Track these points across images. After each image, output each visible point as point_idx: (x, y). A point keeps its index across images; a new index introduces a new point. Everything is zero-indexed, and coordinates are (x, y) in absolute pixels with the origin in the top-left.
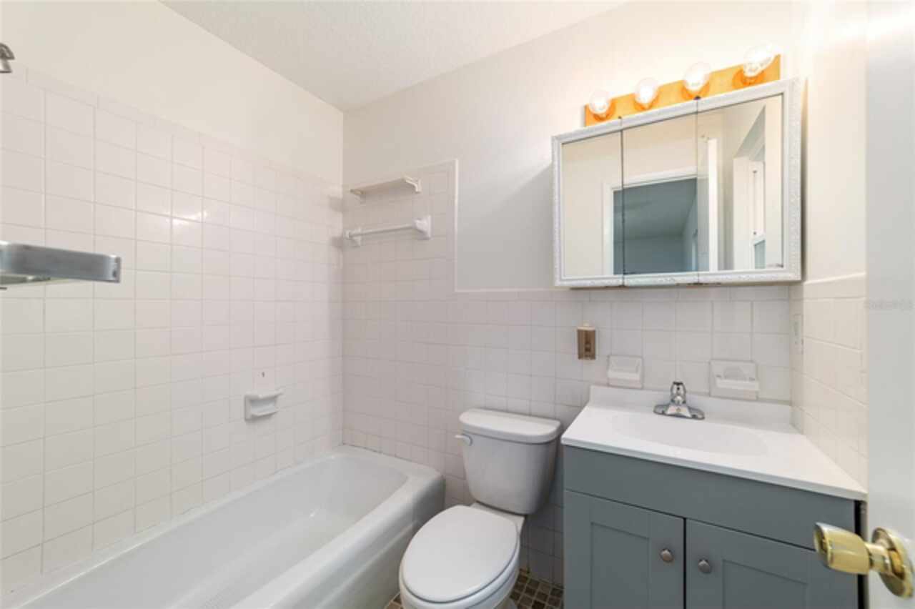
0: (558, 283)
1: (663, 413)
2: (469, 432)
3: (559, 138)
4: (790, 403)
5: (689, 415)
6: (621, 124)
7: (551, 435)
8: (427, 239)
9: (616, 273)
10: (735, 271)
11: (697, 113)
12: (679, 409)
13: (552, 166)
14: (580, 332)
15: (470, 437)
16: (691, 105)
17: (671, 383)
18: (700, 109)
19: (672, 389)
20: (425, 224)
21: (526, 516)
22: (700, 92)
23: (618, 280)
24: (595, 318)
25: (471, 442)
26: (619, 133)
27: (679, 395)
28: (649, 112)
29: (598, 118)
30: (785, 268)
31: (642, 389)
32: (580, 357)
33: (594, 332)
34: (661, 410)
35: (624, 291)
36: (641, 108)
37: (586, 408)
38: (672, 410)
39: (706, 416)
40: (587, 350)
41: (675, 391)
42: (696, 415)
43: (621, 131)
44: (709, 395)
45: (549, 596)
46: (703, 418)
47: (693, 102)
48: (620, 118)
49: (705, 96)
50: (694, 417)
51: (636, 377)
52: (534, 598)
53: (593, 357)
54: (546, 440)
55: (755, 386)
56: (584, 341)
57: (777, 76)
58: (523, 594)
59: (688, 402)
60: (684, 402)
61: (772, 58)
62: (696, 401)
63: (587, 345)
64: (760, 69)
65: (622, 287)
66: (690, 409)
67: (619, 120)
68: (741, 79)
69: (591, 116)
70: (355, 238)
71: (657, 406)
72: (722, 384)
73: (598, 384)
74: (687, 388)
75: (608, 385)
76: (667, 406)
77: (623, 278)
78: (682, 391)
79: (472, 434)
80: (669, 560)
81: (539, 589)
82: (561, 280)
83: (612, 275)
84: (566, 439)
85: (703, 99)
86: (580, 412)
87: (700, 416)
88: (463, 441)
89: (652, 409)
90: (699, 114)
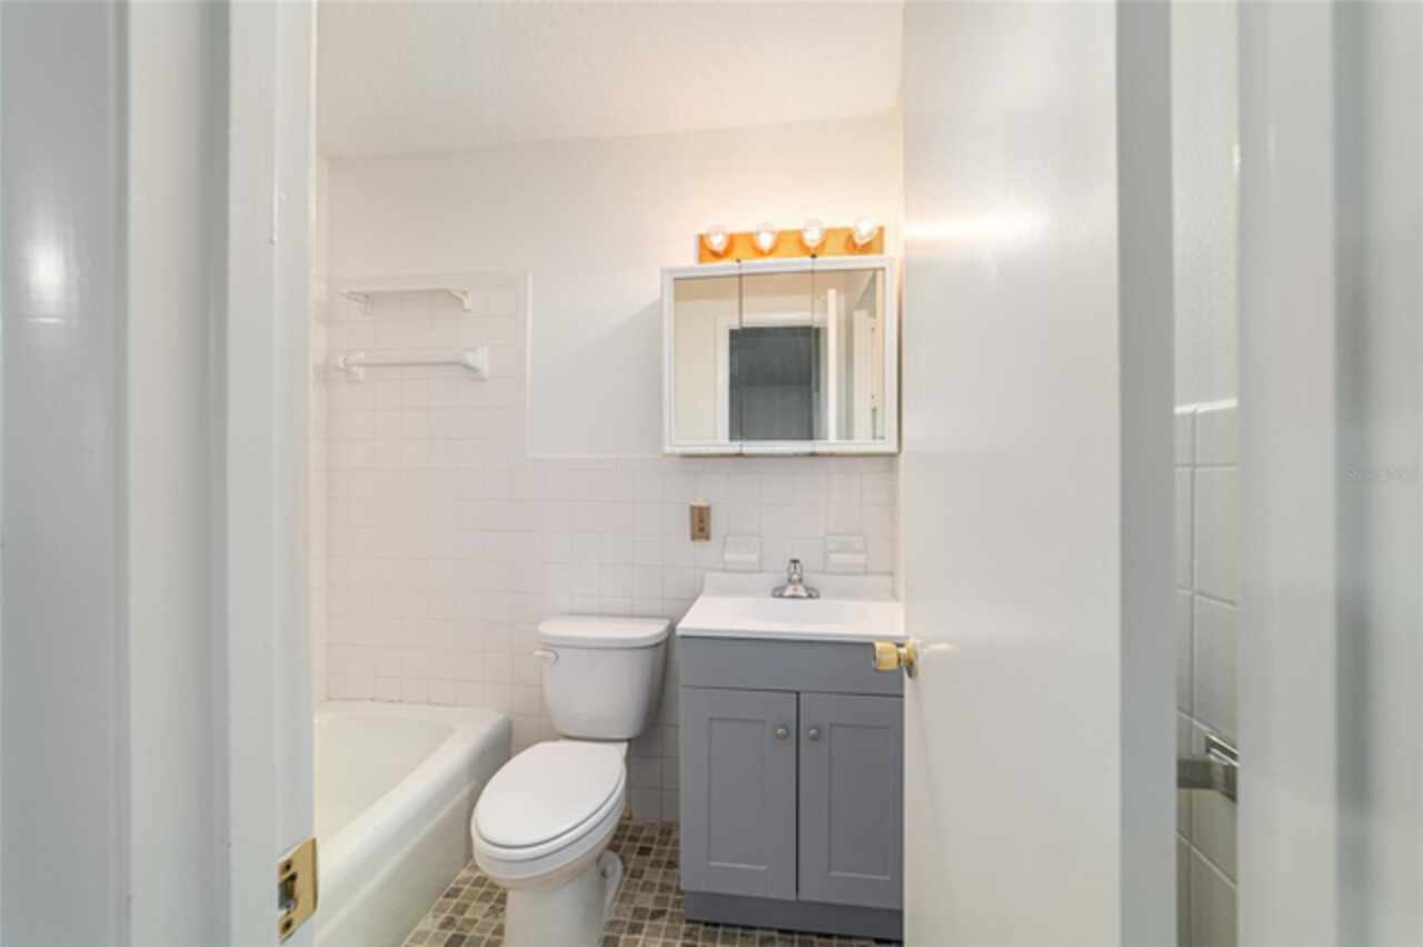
0: (668, 449)
1: (781, 596)
2: (553, 646)
3: (671, 271)
4: (891, 574)
5: (804, 594)
6: (740, 268)
7: (661, 634)
8: (483, 380)
9: (732, 438)
10: (855, 441)
11: (813, 272)
12: (796, 590)
13: (661, 301)
14: (693, 508)
15: (555, 653)
16: (805, 262)
17: (788, 562)
18: (817, 267)
19: (789, 569)
20: (480, 359)
21: (629, 740)
22: (817, 248)
23: (735, 447)
24: (711, 491)
25: (557, 658)
26: (737, 280)
27: (795, 572)
28: (770, 260)
29: (716, 255)
30: (886, 440)
31: (761, 571)
32: (693, 538)
33: (708, 509)
34: (778, 593)
35: (742, 459)
36: (760, 253)
37: (701, 597)
38: (789, 592)
39: (822, 594)
40: (702, 530)
41: (792, 570)
42: (812, 594)
43: (740, 276)
44: (823, 572)
45: (658, 837)
46: (818, 597)
47: (808, 259)
48: (738, 261)
49: (820, 253)
50: (810, 596)
51: (753, 557)
52: (639, 845)
53: (707, 537)
54: (652, 642)
55: (861, 559)
56: (697, 520)
57: (881, 251)
58: (625, 843)
59: (804, 579)
60: (800, 580)
61: (876, 232)
62: (812, 579)
63: (700, 523)
64: (867, 240)
65: (740, 455)
66: (807, 589)
67: (737, 264)
68: (852, 246)
69: (706, 252)
70: (355, 369)
71: (775, 590)
72: (834, 558)
73: (713, 570)
74: (805, 568)
75: (725, 570)
76: (783, 588)
77: (741, 446)
78: (798, 570)
79: (554, 647)
80: (784, 737)
81: (645, 834)
82: (671, 444)
83: (726, 441)
84: (682, 629)
85: (819, 259)
86: (690, 606)
87: (814, 594)
88: (546, 658)
89: (769, 593)
90: (816, 275)
